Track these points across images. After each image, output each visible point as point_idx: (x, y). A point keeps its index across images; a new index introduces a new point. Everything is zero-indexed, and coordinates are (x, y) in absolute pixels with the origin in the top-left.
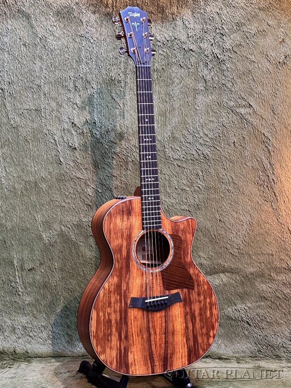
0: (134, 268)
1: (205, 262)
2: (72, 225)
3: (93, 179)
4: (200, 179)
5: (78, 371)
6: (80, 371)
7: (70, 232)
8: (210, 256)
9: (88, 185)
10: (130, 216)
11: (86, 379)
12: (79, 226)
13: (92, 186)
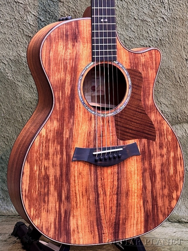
0: (80, 111)
1: (167, 110)
2: (9, 60)
3: (34, 5)
4: (165, 7)
5: (12, 235)
6: (15, 234)
7: (7, 70)
8: (172, 103)
9: (28, 12)
10: (77, 42)
11: (20, 245)
12: (16, 62)
13: (34, 13)
